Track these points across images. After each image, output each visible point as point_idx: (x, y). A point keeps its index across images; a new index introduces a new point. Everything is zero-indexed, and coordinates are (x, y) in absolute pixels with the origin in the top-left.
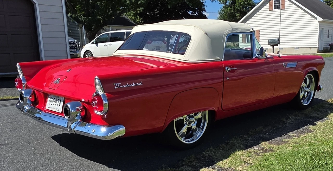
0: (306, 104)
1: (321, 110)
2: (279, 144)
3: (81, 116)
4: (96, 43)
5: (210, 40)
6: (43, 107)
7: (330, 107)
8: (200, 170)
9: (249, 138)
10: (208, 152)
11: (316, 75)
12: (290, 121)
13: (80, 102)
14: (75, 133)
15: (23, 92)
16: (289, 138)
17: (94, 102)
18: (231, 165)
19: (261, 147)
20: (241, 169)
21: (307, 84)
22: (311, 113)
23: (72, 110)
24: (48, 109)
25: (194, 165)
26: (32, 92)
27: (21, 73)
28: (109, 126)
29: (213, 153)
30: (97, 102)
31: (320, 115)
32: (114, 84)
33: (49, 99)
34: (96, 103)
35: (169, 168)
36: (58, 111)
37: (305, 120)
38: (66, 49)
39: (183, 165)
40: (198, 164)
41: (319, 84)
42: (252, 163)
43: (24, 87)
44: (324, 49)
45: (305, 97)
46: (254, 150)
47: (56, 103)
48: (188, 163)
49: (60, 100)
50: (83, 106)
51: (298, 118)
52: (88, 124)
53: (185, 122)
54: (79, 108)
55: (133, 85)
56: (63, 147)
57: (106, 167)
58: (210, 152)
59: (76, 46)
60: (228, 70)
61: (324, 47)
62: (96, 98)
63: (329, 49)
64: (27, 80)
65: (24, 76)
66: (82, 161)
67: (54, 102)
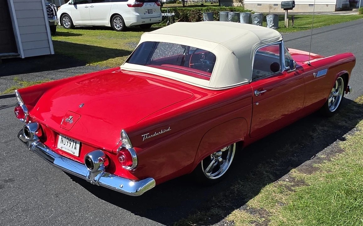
0: (333, 110)
1: (349, 115)
2: (310, 173)
3: (104, 167)
4: (75, 4)
5: (237, 59)
6: (53, 146)
7: (358, 109)
8: (232, 213)
9: (277, 162)
10: (236, 186)
11: (346, 77)
12: (317, 133)
13: (101, 150)
14: (99, 185)
15: (28, 127)
16: (319, 163)
17: (121, 157)
18: (263, 205)
19: (291, 176)
20: (274, 211)
21: (335, 88)
22: (338, 121)
23: (95, 162)
24: (61, 149)
25: (224, 205)
26: (38, 126)
27: (21, 101)
28: (138, 181)
29: (242, 186)
30: (125, 157)
31: (349, 124)
32: (142, 136)
33: (60, 137)
34: (123, 158)
35: (199, 212)
36: (74, 153)
37: (333, 132)
38: (45, 24)
39: (213, 206)
40: (228, 204)
41: (349, 85)
42: (285, 202)
43: (26, 117)
44: (342, 7)
45: (333, 102)
46: (285, 182)
47: (70, 143)
48: (217, 203)
49: (75, 142)
50: (106, 155)
51: (326, 128)
52: (111, 175)
53: (212, 156)
54: (102, 159)
55: (161, 133)
56: (77, 183)
57: (132, 214)
58: (238, 185)
59: (52, 11)
60: (257, 94)
61: (342, 4)
62: (123, 153)
63: (349, 6)
64: (29, 110)
65: (24, 104)
66: (104, 205)
67: (68, 142)
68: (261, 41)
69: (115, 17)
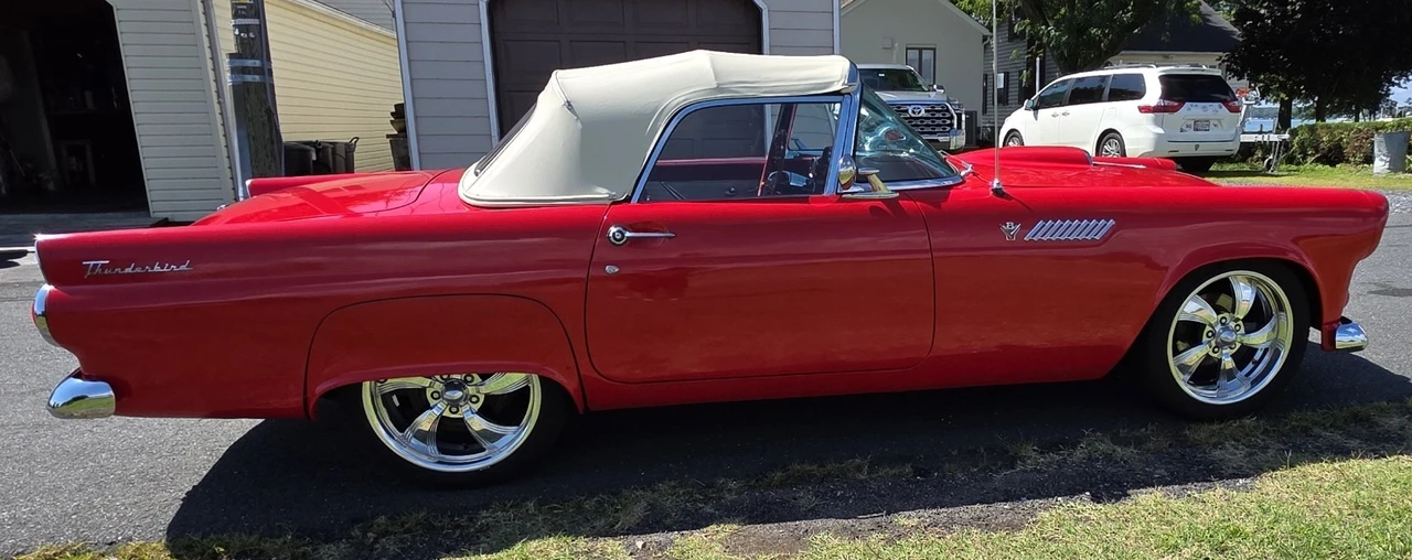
0: (1230, 398)
5: (580, 126)
19: (678, 540)
32: (84, 263)
45: (1225, 367)
55: (155, 270)
60: (616, 238)
68: (719, 84)
69: (1108, 135)
